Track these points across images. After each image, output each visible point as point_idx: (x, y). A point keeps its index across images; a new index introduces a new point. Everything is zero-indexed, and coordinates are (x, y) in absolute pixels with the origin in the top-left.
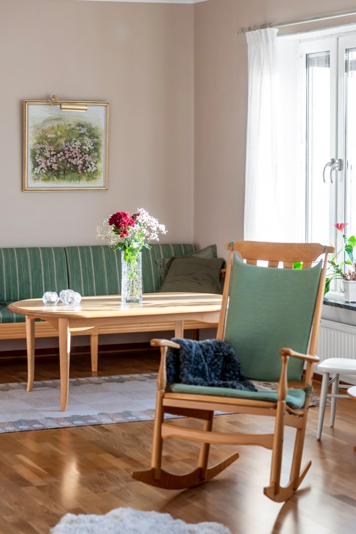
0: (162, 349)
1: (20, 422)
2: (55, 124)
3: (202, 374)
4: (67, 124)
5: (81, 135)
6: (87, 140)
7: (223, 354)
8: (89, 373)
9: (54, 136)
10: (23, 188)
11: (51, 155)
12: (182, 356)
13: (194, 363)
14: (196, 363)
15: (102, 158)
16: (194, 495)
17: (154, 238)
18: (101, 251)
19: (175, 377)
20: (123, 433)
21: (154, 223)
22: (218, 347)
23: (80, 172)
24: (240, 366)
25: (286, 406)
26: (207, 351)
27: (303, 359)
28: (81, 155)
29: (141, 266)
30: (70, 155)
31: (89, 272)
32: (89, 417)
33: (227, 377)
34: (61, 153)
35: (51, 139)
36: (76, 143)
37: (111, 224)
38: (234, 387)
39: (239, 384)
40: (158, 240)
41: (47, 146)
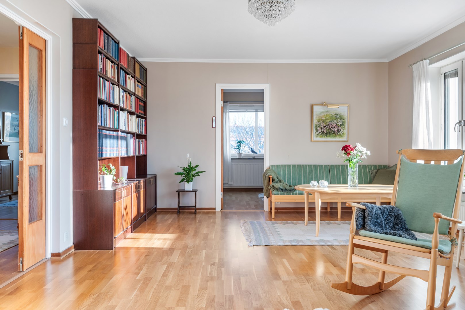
0: (353, 208)
1: (293, 241)
2: (325, 114)
3: (380, 225)
4: (330, 114)
5: (337, 118)
6: (339, 120)
7: (395, 214)
8: (337, 219)
9: (325, 119)
10: (311, 141)
11: (323, 127)
12: (367, 214)
13: (375, 218)
14: (376, 218)
15: (346, 128)
16: (374, 301)
17: (364, 158)
18: (345, 167)
19: (362, 225)
20: (342, 251)
21: (364, 150)
22: (391, 210)
23: (336, 134)
24: (405, 222)
25: (438, 253)
26: (384, 211)
27: (450, 221)
28: (336, 127)
29: (357, 170)
30: (332, 127)
31: (339, 176)
32: (328, 241)
33: (397, 228)
34: (328, 126)
35: (324, 120)
36: (334, 122)
37: (342, 150)
38: (401, 236)
39: (404, 233)
40: (366, 158)
41: (322, 123)
